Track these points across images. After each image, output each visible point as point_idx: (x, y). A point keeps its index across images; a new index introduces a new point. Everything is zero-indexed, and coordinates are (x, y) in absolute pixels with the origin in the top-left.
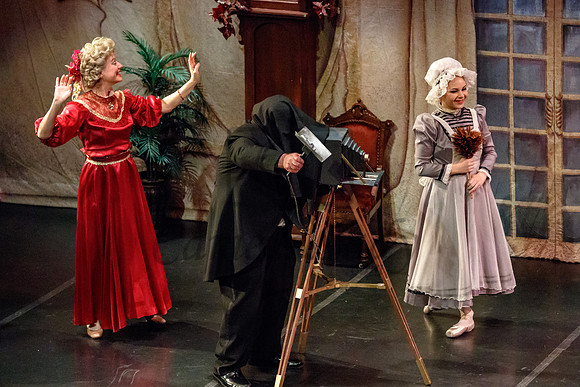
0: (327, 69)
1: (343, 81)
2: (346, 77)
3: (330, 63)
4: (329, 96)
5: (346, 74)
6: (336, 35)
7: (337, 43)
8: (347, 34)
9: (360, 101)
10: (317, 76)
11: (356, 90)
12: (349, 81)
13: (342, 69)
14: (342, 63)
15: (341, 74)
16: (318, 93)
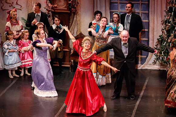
0: (72, 25)
3: (73, 23)
4: (73, 31)
5: (77, 26)
6: (75, 17)
7: (75, 19)
8: (78, 16)
9: (81, 32)
10: (70, 27)
14: (76, 23)
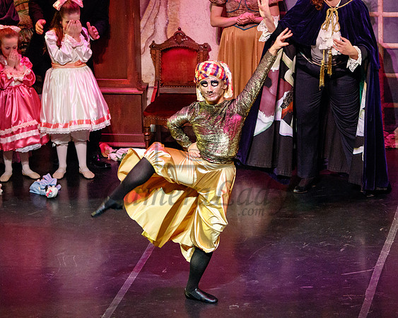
0: (150, 5)
1: (164, 13)
2: (166, 10)
4: (152, 27)
5: (166, 7)
9: (180, 29)
10: (141, 11)
11: (176, 20)
12: (169, 13)
13: (162, 4)
15: (162, 8)
16: (142, 25)
